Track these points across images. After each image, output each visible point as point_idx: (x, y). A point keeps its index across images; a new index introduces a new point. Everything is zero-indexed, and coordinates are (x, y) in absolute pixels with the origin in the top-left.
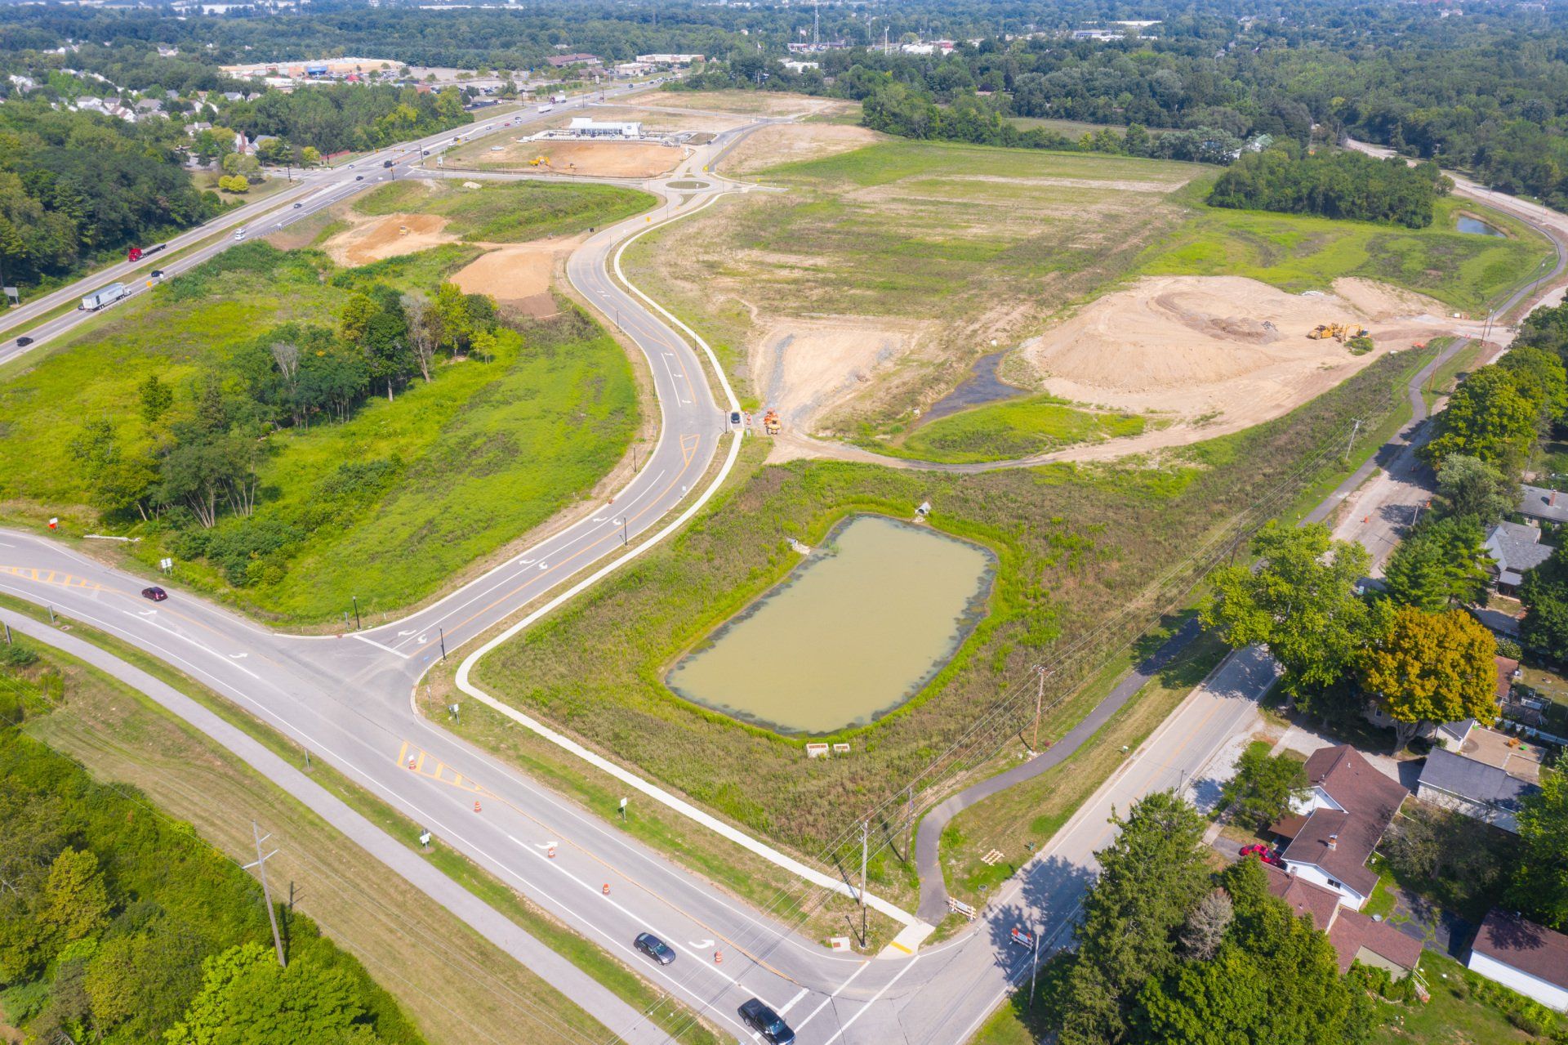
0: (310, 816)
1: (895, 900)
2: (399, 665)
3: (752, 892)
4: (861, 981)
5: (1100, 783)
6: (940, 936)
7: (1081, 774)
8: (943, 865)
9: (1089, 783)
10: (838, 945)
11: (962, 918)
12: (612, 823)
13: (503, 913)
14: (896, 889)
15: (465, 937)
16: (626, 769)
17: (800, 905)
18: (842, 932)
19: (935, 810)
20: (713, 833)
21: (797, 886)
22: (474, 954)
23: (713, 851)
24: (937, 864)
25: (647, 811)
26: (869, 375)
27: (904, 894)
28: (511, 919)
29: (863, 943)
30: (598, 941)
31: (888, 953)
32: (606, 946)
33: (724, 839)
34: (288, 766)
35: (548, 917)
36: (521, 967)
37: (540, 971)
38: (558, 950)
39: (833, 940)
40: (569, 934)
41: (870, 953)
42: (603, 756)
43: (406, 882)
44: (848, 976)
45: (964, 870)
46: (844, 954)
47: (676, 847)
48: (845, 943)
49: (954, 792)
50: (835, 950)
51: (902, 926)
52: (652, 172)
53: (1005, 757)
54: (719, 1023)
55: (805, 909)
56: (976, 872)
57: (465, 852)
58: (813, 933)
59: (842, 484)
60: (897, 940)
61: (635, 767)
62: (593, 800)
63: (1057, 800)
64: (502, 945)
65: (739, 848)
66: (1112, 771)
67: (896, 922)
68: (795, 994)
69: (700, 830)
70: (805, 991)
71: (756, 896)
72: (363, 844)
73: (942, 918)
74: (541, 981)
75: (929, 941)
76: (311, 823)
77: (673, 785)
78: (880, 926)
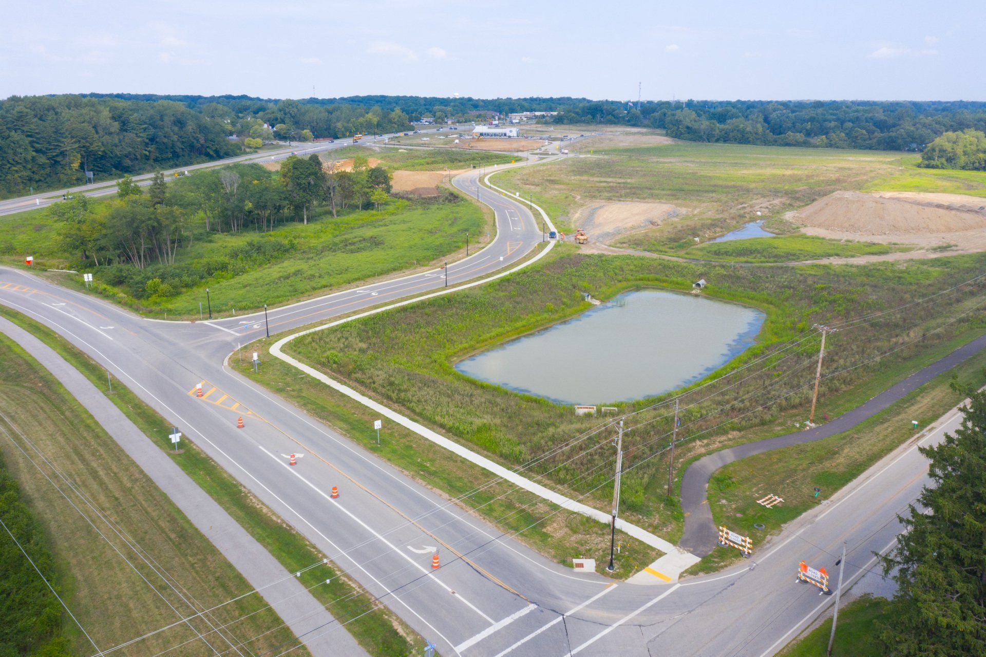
0: (89, 421)
1: (655, 529)
2: (229, 339)
3: (491, 510)
4: (603, 603)
5: (889, 450)
6: (707, 566)
7: (868, 442)
8: (711, 504)
9: (876, 449)
10: (581, 565)
11: (734, 553)
12: (365, 446)
13: (220, 503)
14: (656, 520)
15: (173, 520)
16: (395, 411)
17: (543, 525)
18: (588, 554)
19: (704, 460)
20: (464, 461)
21: (542, 508)
22: (173, 536)
23: (460, 474)
24: (705, 502)
25: (403, 440)
26: (659, 222)
27: (664, 524)
28: (227, 509)
29: (611, 565)
30: (308, 536)
31: (641, 578)
32: (314, 541)
33: (473, 466)
34: (95, 389)
35: (265, 510)
36: (213, 551)
37: (232, 557)
38: (261, 540)
39: (575, 561)
40: (281, 527)
41: (617, 577)
42: (376, 401)
43: (142, 472)
44: (588, 597)
45: (737, 510)
46: (588, 575)
47: (422, 467)
48: (589, 565)
49: (724, 447)
50: (577, 570)
51: (660, 554)
52: (521, 149)
53: (781, 424)
54: (417, 629)
55: (548, 529)
56: (751, 512)
57: (211, 454)
58: (553, 552)
59: (632, 267)
60: (652, 566)
61: (403, 409)
62: (353, 429)
63: (841, 460)
64: (204, 530)
65: (487, 474)
66: (902, 442)
67: (653, 549)
68: (519, 608)
69: (451, 457)
70: (532, 607)
71: (495, 514)
72: (122, 443)
73: (710, 550)
74: (230, 566)
75: (693, 571)
76: (87, 426)
77: (435, 423)
78: (633, 551)
